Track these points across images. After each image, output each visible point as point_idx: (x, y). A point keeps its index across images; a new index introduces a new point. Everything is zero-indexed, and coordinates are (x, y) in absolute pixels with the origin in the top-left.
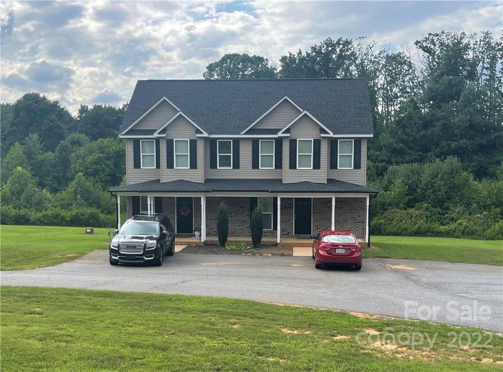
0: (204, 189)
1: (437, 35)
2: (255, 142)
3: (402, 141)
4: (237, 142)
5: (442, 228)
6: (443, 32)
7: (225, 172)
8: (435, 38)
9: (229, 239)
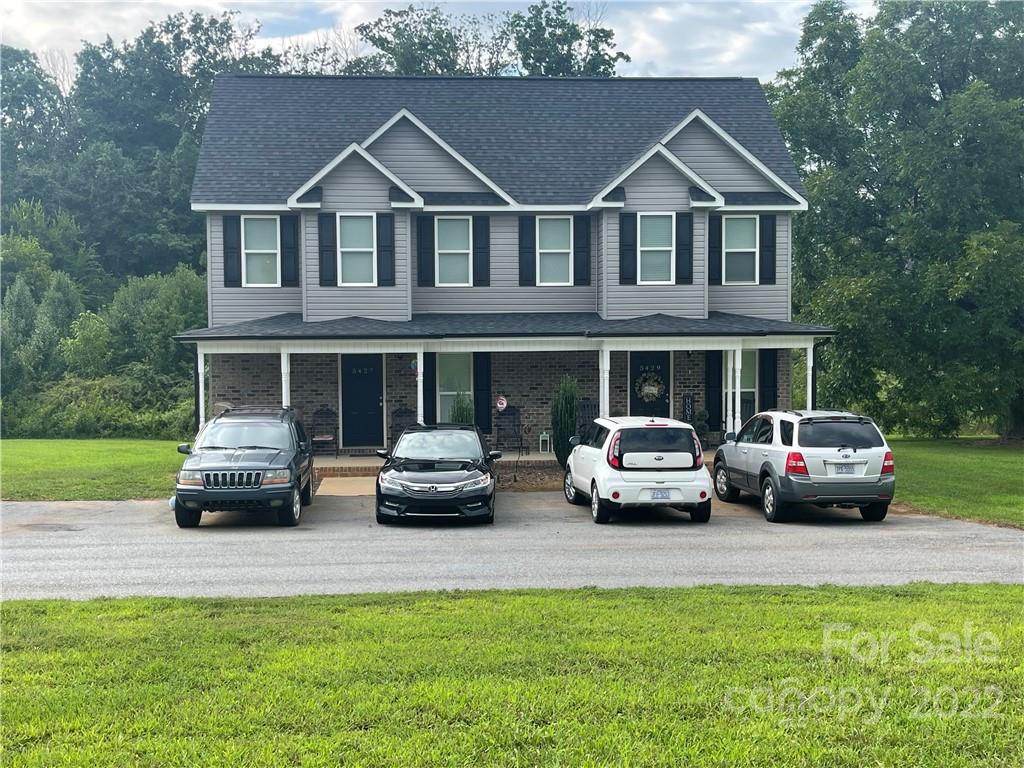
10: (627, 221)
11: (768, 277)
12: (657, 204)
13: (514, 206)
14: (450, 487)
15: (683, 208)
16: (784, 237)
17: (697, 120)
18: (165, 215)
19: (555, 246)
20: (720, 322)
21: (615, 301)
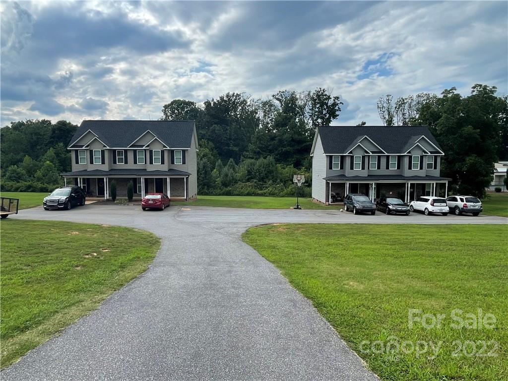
0: (109, 174)
1: (283, 92)
2: (135, 151)
3: (259, 147)
4: (126, 151)
5: (260, 192)
6: (286, 91)
7: (120, 165)
8: (282, 94)
9: (117, 198)
10: (410, 157)
11: (435, 168)
12: (416, 154)
13: (386, 154)
14: (400, 209)
15: (421, 155)
16: (439, 160)
17: (423, 137)
18: (231, 142)
19: (393, 162)
20: (428, 177)
21: (407, 173)
